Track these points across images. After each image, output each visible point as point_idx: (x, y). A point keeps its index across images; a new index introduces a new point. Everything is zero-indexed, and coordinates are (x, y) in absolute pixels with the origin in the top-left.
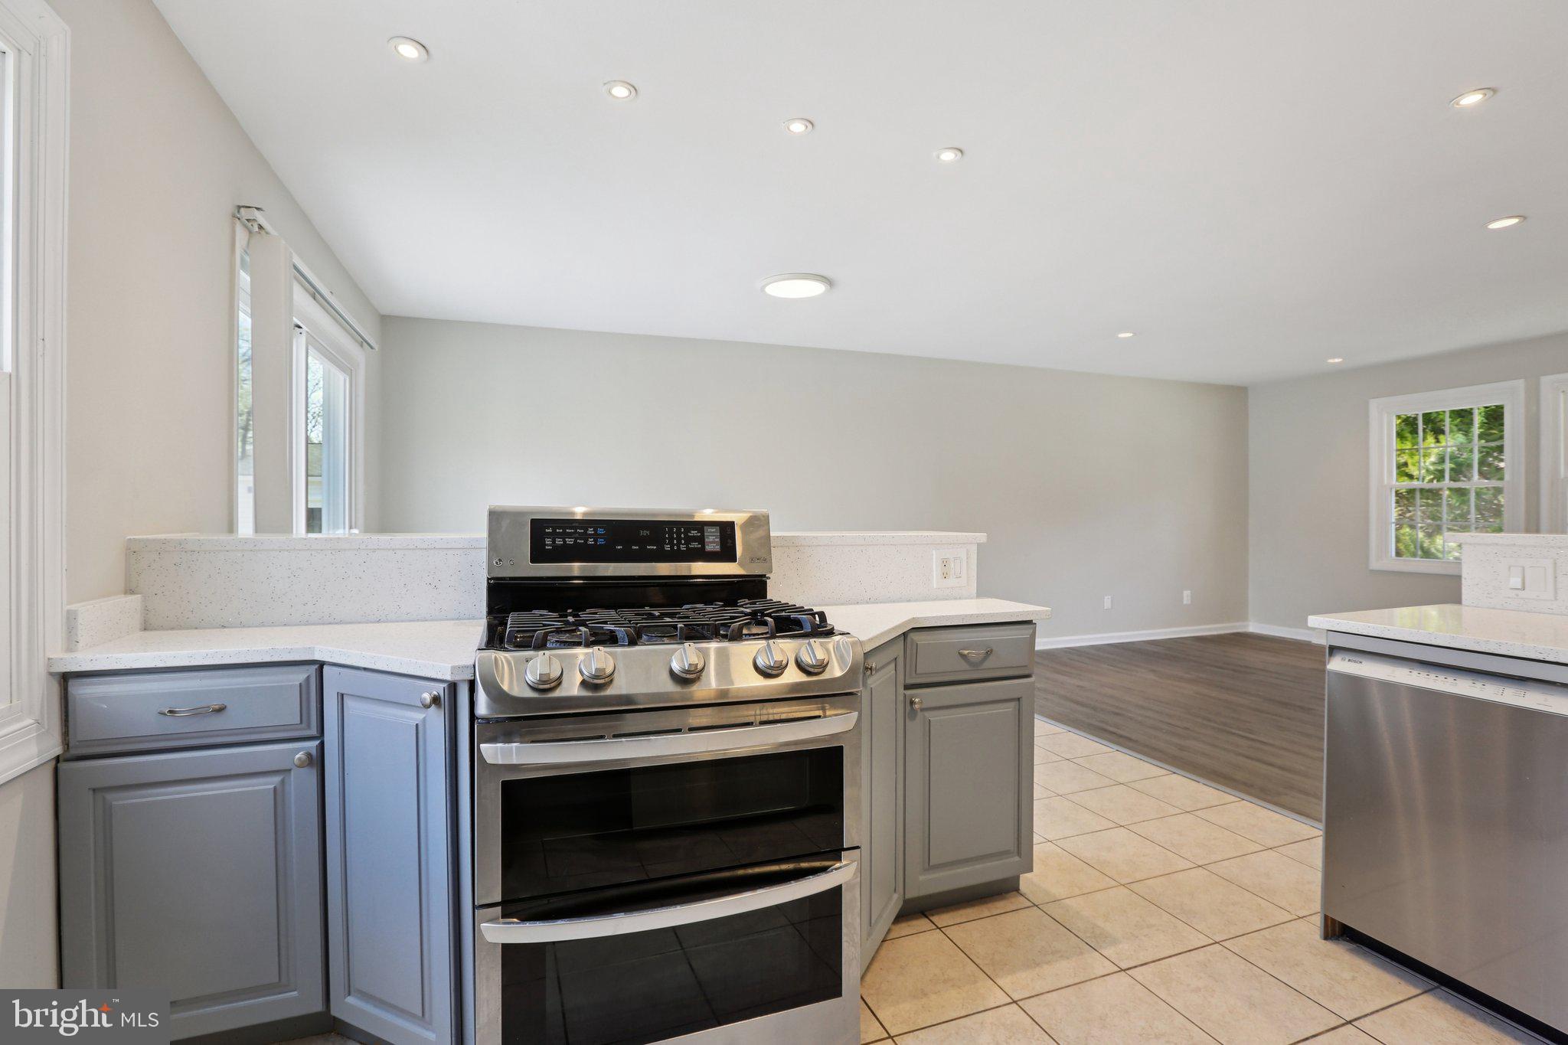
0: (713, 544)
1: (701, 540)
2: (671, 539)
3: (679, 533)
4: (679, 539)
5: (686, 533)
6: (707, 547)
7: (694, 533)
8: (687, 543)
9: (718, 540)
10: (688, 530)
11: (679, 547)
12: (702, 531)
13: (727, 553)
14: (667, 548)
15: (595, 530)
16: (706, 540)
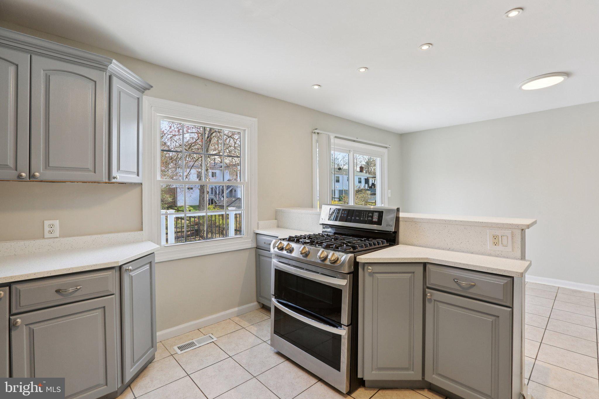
0: (375, 219)
1: (372, 217)
2: (363, 216)
3: (366, 214)
4: (365, 216)
5: (368, 214)
6: (373, 220)
7: (370, 214)
8: (368, 218)
9: (377, 217)
10: (369, 213)
11: (365, 219)
12: (373, 214)
13: (379, 223)
14: (362, 219)
15: (344, 212)
16: (374, 217)
